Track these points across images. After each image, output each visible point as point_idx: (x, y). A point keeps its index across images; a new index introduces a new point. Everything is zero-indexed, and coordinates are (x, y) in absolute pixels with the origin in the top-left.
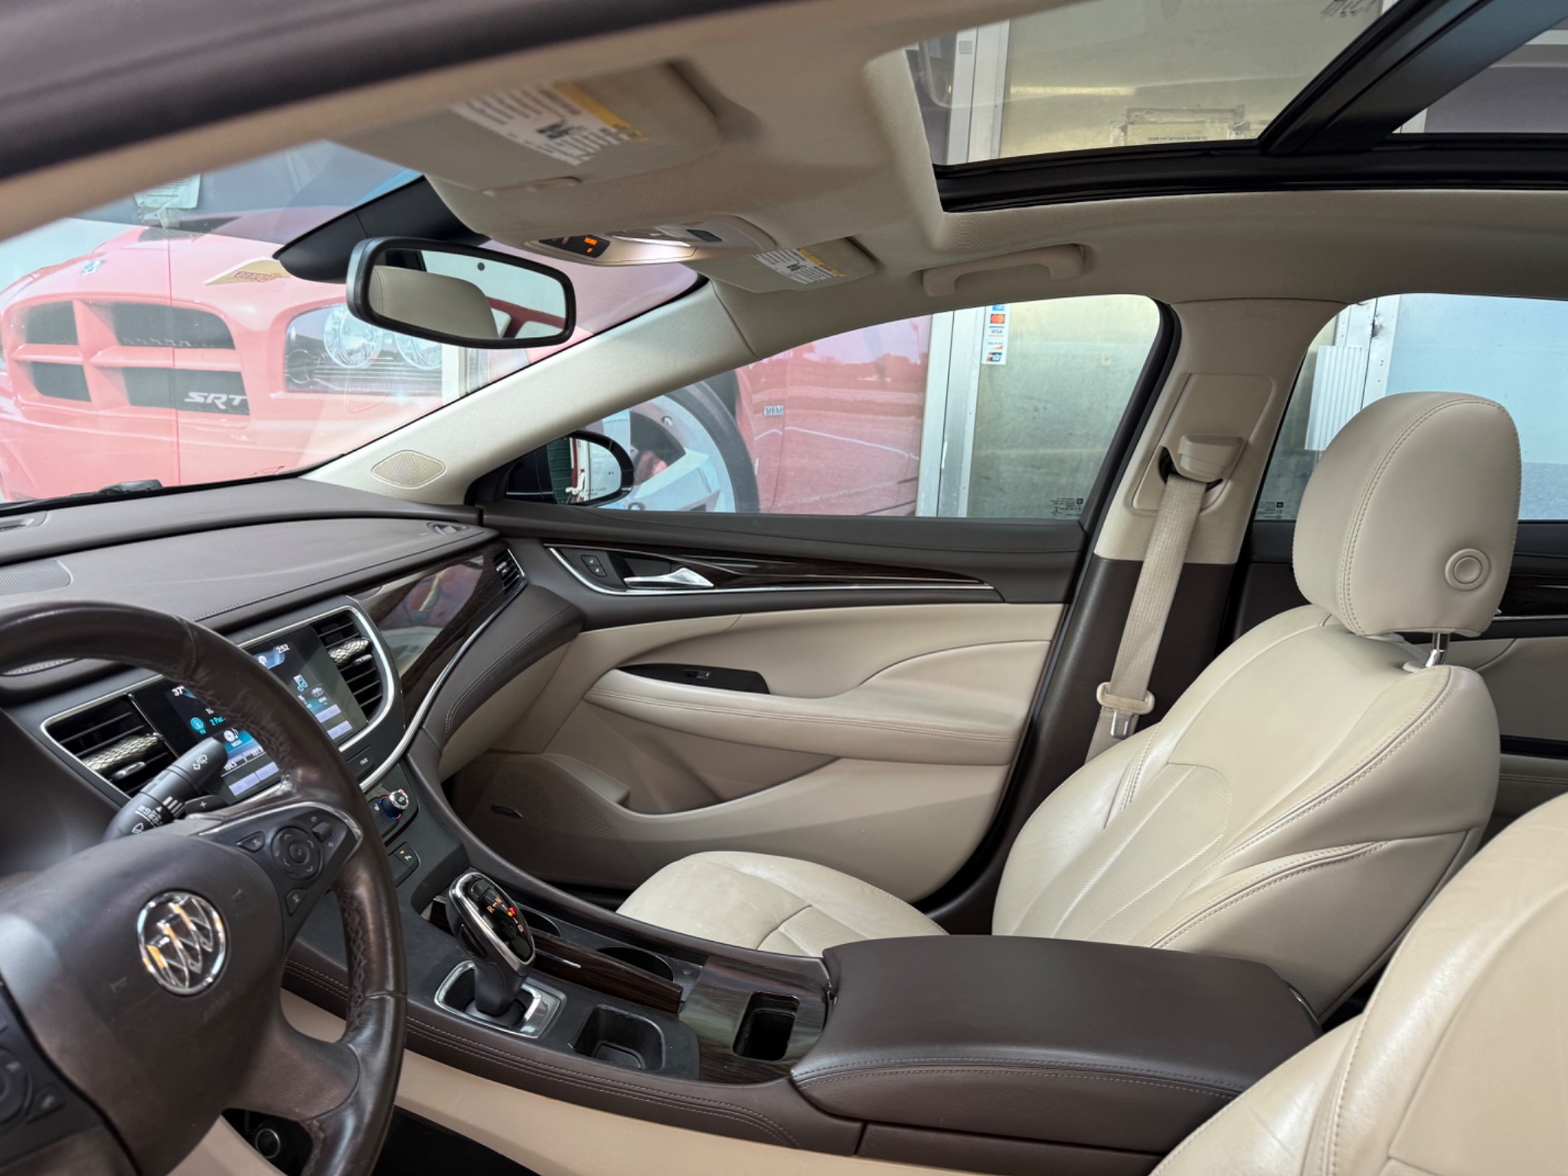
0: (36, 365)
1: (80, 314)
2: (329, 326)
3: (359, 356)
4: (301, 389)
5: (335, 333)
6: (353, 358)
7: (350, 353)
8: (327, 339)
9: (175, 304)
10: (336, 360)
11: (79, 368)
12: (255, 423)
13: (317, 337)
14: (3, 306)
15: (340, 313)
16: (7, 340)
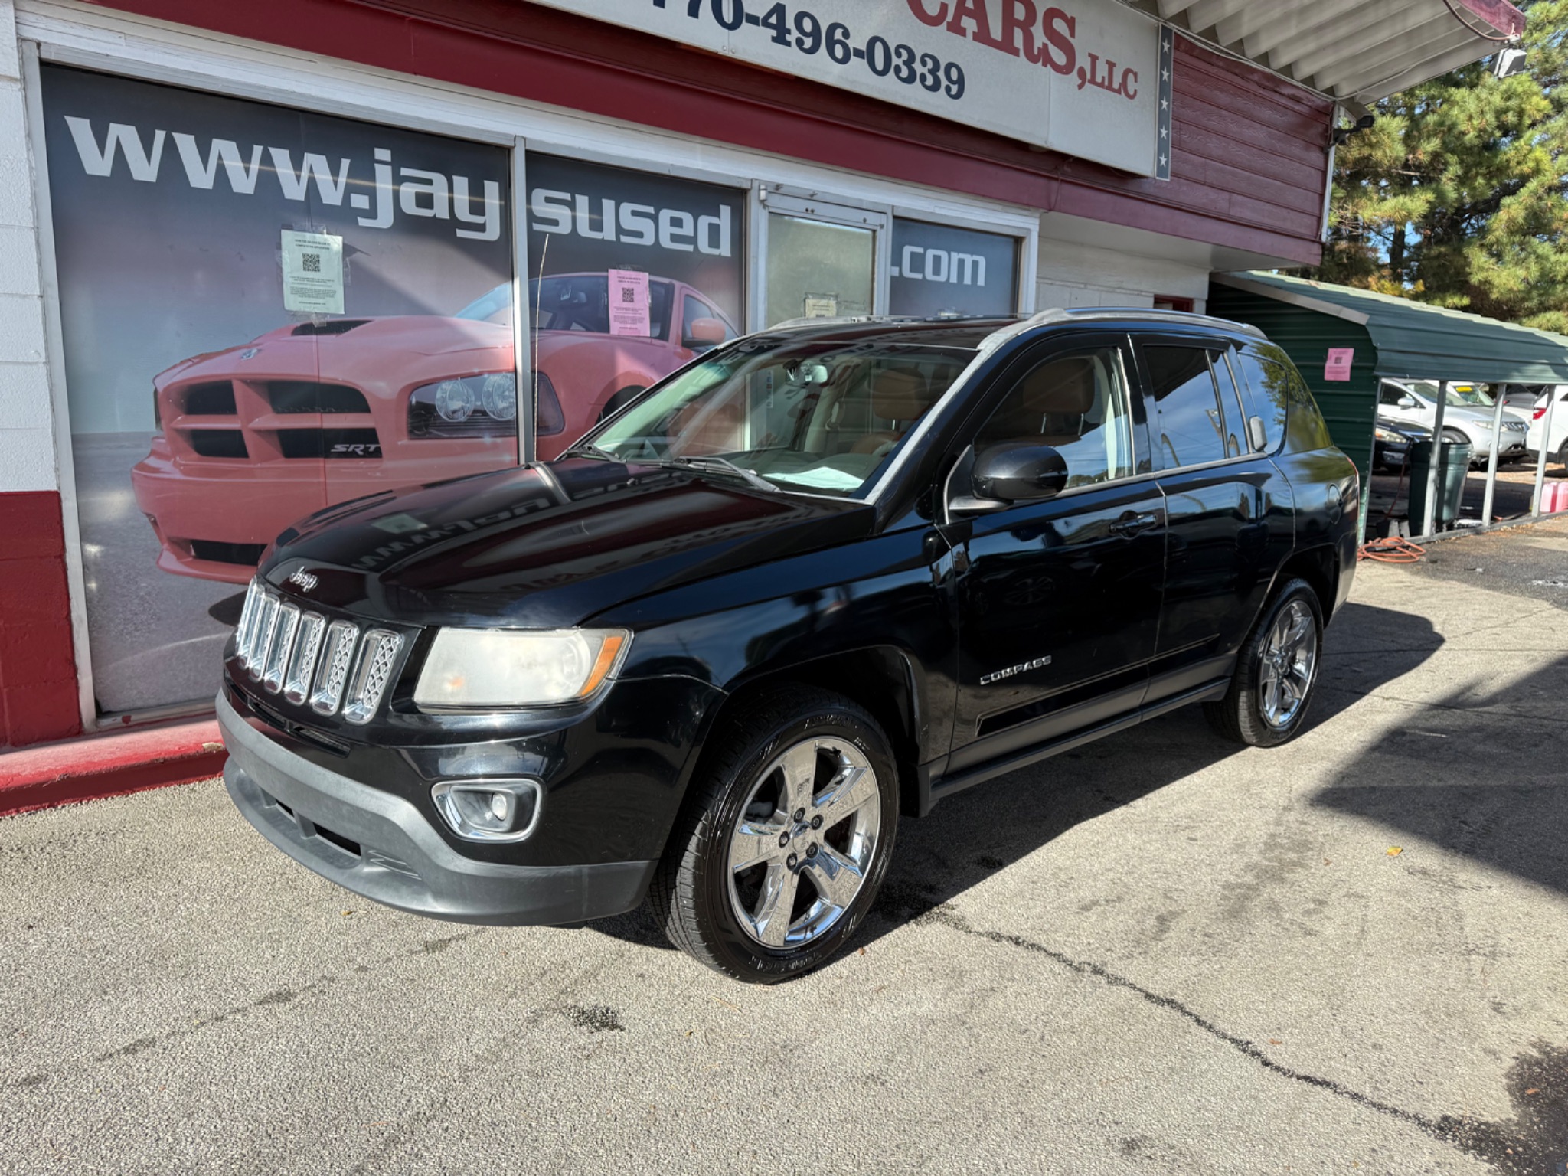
0: (193, 432)
1: (239, 392)
2: (439, 395)
3: (460, 414)
4: (419, 437)
5: (443, 399)
6: (456, 415)
7: (454, 412)
8: (438, 404)
9: (322, 381)
10: (444, 417)
11: (237, 434)
12: (387, 463)
13: (431, 402)
14: (162, 384)
15: (446, 386)
16: (165, 412)
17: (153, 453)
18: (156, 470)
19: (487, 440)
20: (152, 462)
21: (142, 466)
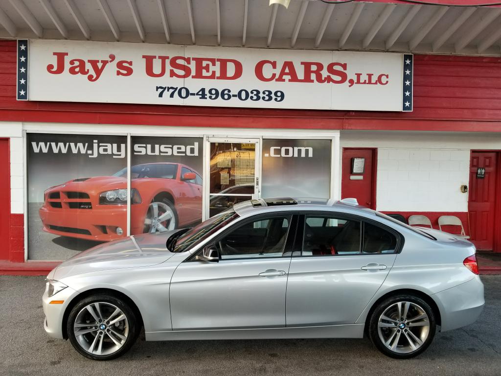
0: (51, 202)
1: (61, 194)
2: (107, 194)
4: (102, 204)
7: (111, 198)
8: (107, 197)
10: (108, 200)
11: (60, 203)
12: (93, 210)
13: (105, 196)
14: (46, 193)
15: (109, 192)
16: (46, 198)
17: (43, 206)
18: (44, 210)
19: (120, 205)
20: (43, 208)
21: (41, 209)
